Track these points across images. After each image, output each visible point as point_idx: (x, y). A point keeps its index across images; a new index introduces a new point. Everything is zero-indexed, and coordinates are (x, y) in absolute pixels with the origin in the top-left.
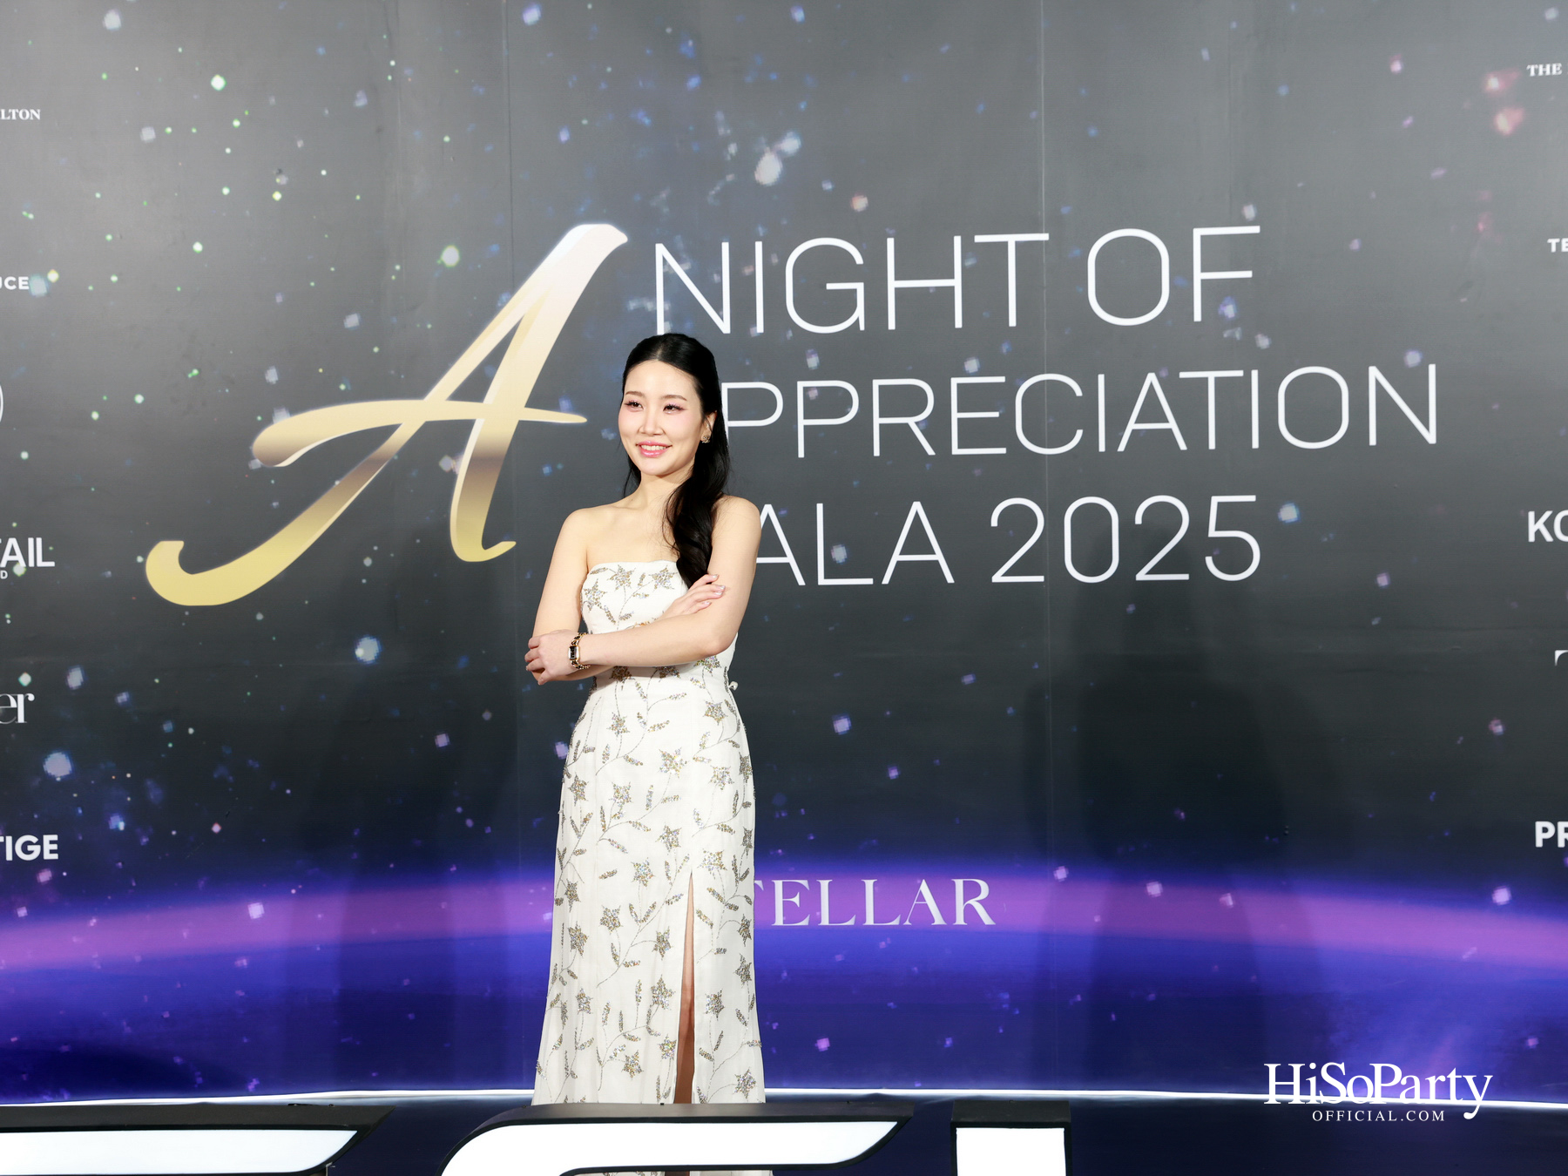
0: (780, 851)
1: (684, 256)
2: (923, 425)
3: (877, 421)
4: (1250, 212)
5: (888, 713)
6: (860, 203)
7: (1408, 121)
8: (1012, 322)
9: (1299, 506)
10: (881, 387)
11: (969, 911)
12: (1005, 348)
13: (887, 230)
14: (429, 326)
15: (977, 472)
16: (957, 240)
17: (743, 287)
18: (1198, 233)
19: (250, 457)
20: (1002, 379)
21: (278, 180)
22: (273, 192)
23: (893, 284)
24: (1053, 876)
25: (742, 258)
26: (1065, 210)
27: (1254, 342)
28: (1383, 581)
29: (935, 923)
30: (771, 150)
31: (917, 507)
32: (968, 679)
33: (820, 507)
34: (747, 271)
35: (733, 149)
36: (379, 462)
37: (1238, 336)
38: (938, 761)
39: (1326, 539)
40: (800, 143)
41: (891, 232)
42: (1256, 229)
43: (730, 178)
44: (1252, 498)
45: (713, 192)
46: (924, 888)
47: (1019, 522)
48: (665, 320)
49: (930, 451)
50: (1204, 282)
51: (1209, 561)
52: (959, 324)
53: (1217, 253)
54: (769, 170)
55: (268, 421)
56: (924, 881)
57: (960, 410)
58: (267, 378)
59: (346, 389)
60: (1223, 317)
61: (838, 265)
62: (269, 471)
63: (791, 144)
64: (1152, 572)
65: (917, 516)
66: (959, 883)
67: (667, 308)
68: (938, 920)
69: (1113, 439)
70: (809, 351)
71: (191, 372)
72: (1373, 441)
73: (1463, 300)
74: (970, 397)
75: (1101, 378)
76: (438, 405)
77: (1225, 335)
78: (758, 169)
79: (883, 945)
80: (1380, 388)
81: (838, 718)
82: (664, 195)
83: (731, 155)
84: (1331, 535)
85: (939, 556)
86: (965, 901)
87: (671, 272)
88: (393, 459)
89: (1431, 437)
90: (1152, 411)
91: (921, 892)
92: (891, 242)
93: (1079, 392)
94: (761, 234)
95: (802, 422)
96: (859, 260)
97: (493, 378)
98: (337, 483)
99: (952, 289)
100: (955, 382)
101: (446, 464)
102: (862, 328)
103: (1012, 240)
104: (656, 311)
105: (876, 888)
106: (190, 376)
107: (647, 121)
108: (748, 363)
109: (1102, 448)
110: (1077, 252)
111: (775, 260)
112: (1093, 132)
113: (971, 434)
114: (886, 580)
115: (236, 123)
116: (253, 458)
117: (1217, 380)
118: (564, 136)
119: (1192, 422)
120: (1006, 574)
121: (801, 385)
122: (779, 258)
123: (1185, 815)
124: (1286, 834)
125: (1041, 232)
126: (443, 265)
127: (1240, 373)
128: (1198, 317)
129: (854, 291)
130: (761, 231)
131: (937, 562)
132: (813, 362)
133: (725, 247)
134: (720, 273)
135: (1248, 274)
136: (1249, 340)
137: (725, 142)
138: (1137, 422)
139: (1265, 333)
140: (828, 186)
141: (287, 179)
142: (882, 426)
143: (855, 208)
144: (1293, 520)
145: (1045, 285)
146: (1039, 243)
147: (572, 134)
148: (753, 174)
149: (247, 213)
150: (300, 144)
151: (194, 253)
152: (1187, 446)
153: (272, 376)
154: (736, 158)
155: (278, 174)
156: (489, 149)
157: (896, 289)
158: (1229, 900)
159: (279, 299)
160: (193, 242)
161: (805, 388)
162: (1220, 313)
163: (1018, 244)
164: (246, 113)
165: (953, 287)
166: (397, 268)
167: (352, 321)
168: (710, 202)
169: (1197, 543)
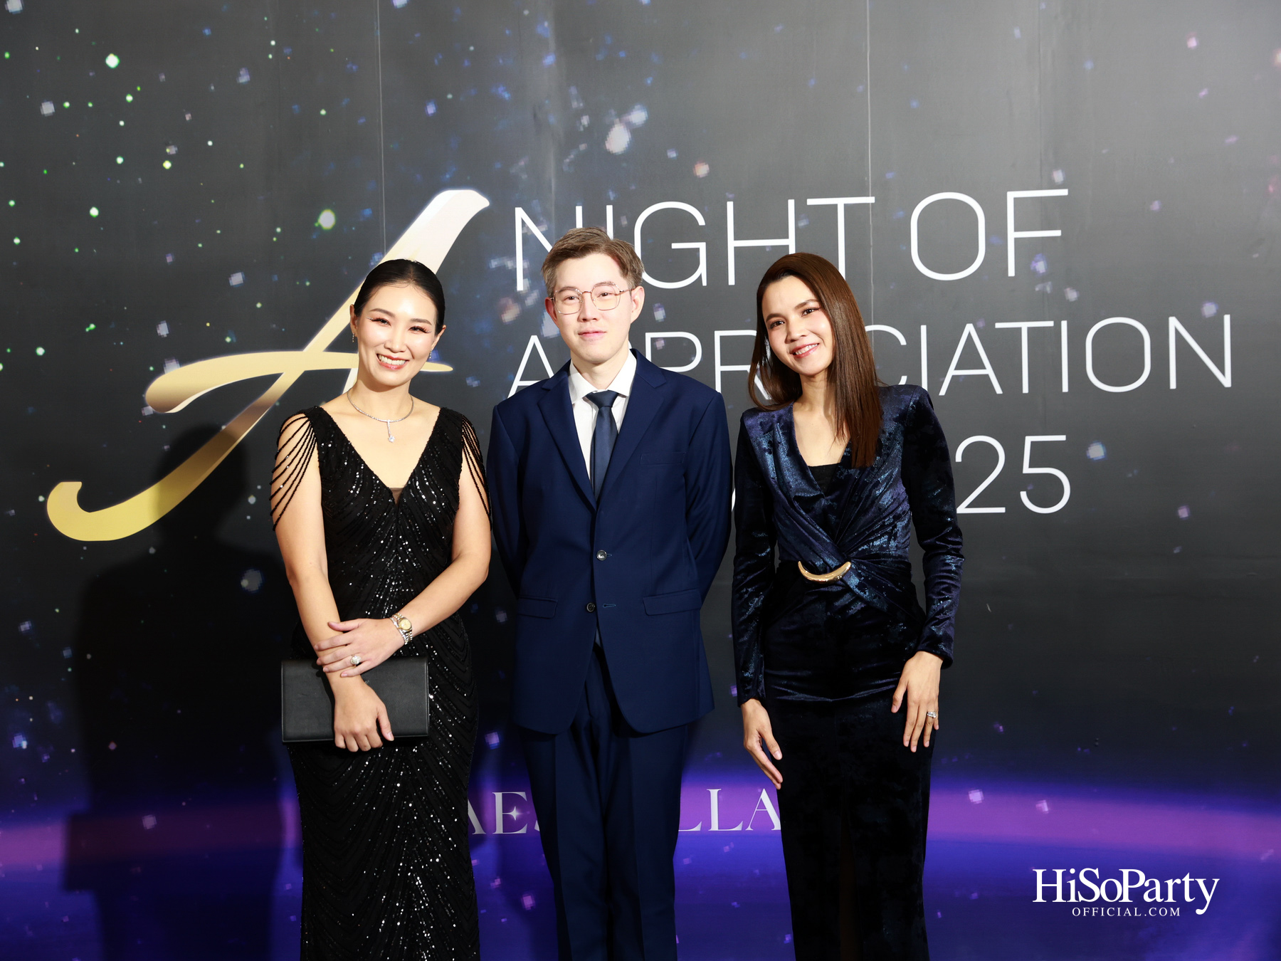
1: (541, 219)
3: (719, 368)
4: (1059, 176)
6: (702, 170)
7: (1203, 93)
9: (1105, 444)
10: (722, 338)
14: (308, 284)
16: (791, 203)
18: (1011, 196)
19: (144, 404)
21: (168, 150)
22: (164, 161)
23: (732, 244)
26: (889, 176)
27: (1063, 296)
28: (1183, 513)
29: (775, 829)
30: (621, 121)
35: (585, 120)
36: (262, 408)
37: (1048, 289)
39: (1130, 475)
40: (647, 115)
41: (731, 196)
42: (1064, 192)
43: (583, 147)
44: (1063, 438)
45: (568, 160)
46: (764, 796)
48: (524, 277)
50: (1016, 240)
51: (1023, 495)
53: (1031, 214)
54: (618, 140)
55: (160, 371)
56: (764, 790)
58: (158, 332)
59: (232, 341)
60: (1035, 272)
61: (683, 226)
62: (161, 416)
63: (638, 116)
64: (970, 506)
67: (526, 267)
68: (777, 825)
69: (934, 384)
70: (656, 305)
71: (88, 326)
72: (1173, 385)
73: (1256, 256)
75: (924, 329)
76: (316, 355)
77: (1037, 289)
78: (610, 135)
79: (727, 849)
80: (1178, 335)
82: (522, 163)
83: (584, 126)
84: (1135, 471)
87: (529, 234)
88: (275, 408)
89: (1226, 381)
90: (970, 359)
91: (761, 800)
92: (730, 205)
93: (903, 342)
94: (612, 199)
96: (701, 222)
98: (223, 427)
99: (786, 248)
102: (704, 283)
103: (841, 202)
104: (516, 269)
105: (721, 797)
106: (87, 330)
107: (507, 96)
110: (901, 214)
111: (624, 222)
112: (914, 104)
115: (129, 98)
116: (146, 406)
117: (1030, 329)
118: (431, 109)
119: (1008, 370)
121: (649, 336)
122: (628, 220)
123: (1003, 728)
124: (1096, 746)
125: (869, 196)
126: (320, 227)
127: (1050, 324)
128: (1011, 273)
129: (698, 250)
130: (612, 195)
132: (661, 314)
133: (579, 210)
135: (1058, 233)
136: (1059, 295)
137: (579, 114)
138: (956, 369)
139: (1074, 287)
140: (672, 154)
141: (176, 149)
142: (723, 373)
143: (698, 174)
144: (1101, 458)
145: (872, 244)
146: (866, 205)
147: (439, 107)
148: (604, 144)
149: (140, 180)
150: (188, 117)
151: (91, 217)
152: (1002, 390)
153: (163, 330)
154: (589, 129)
155: (167, 145)
156: (362, 121)
157: (735, 248)
158: (1044, 806)
159: (169, 259)
160: (90, 208)
161: (652, 339)
162: (1032, 268)
163: (847, 207)
164: (139, 89)
165: (788, 246)
166: (279, 230)
167: (237, 279)
168: (565, 168)
169: (1013, 479)
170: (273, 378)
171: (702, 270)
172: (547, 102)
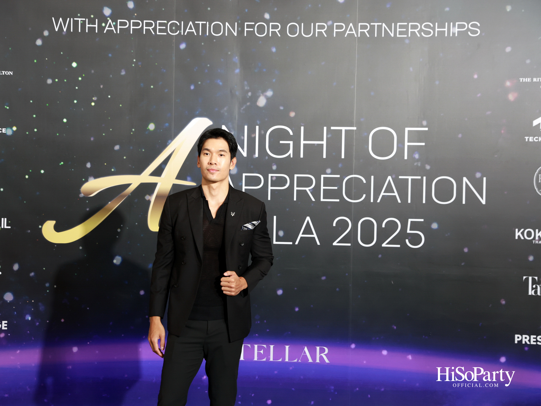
0: (257, 335)
1: (232, 130)
2: (311, 191)
3: (296, 188)
4: (425, 123)
5: (296, 289)
6: (292, 114)
7: (479, 95)
8: (343, 157)
9: (438, 223)
10: (297, 177)
11: (321, 358)
12: (340, 165)
13: (301, 124)
14: (143, 150)
15: (329, 207)
16: (325, 128)
17: (251, 141)
18: (407, 129)
19: (80, 193)
20: (339, 176)
21: (93, 99)
22: (92, 103)
23: (303, 142)
24: (350, 347)
25: (251, 131)
26: (362, 120)
27: (424, 167)
28: (466, 250)
29: (309, 361)
30: (263, 95)
31: (308, 218)
32: (324, 278)
33: (275, 217)
34: (253, 136)
35: (250, 94)
36: (124, 196)
37: (419, 165)
38: (312, 306)
39: (447, 235)
40: (273, 93)
41: (303, 124)
42: (426, 129)
43: (248, 104)
44: (422, 220)
45: (242, 109)
46: (306, 349)
47: (343, 225)
49: (313, 200)
50: (408, 146)
51: (407, 241)
52: (324, 156)
53: (413, 137)
54: (262, 102)
55: (87, 181)
57: (324, 186)
58: (87, 166)
59: (114, 171)
60: (415, 158)
61: (284, 135)
62: (86, 198)
63: (270, 93)
64: (387, 244)
65: (308, 222)
66: (318, 348)
68: (310, 360)
69: (376, 198)
70: (273, 164)
71: (61, 163)
72: (464, 202)
73: (496, 156)
74: (328, 182)
75: (372, 177)
76: (145, 177)
77: (415, 164)
78: (258, 101)
79: (291, 368)
80: (466, 184)
81: (278, 290)
82: (225, 109)
83: (249, 96)
84: (449, 234)
85: (315, 235)
86: (319, 355)
88: (129, 196)
89: (483, 202)
90: (389, 189)
91: (305, 351)
92: (302, 128)
93: (365, 182)
94: (258, 123)
95: (270, 188)
96: (291, 133)
97: (165, 169)
98: (109, 203)
99: (323, 145)
100: (323, 176)
101: (147, 197)
102: (292, 156)
103: (343, 129)
105: (290, 349)
106: (60, 164)
107: (221, 83)
108: (252, 167)
109: (372, 201)
110: (366, 134)
111: (263, 132)
112: (372, 94)
113: (327, 194)
114: (297, 243)
115: (80, 79)
116: (81, 193)
117: (412, 179)
118: (192, 87)
119: (403, 193)
120: (338, 243)
121: (270, 175)
122: (264, 132)
123: (396, 327)
124: (430, 335)
125: (354, 127)
126: (149, 129)
127: (419, 177)
128: (406, 158)
129: (289, 144)
130: (258, 122)
131: (314, 238)
132: (274, 167)
133: (246, 127)
134: (244, 136)
135: (423, 144)
136: (423, 167)
137: (248, 91)
138: (384, 192)
139: (429, 164)
140: (282, 108)
141: (97, 98)
142: (297, 190)
143: (291, 116)
144: (436, 228)
145: (354, 145)
146: (353, 130)
147: (195, 86)
148: (256, 103)
149: (82, 109)
150: (102, 86)
151: (64, 122)
152: (401, 201)
153: (89, 165)
154: (251, 97)
155: (93, 96)
156: (166, 90)
157: (304, 144)
158: (410, 357)
159: (92, 139)
160: (63, 119)
161: (271, 176)
162: (413, 157)
163: (346, 131)
164: (84, 75)
165: (323, 144)
166: (133, 130)
167: (117, 147)
168: (241, 111)
169: (403, 235)
170: (129, 185)
171: (291, 152)
172: (236, 86)
